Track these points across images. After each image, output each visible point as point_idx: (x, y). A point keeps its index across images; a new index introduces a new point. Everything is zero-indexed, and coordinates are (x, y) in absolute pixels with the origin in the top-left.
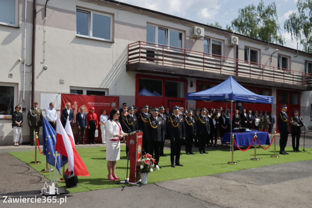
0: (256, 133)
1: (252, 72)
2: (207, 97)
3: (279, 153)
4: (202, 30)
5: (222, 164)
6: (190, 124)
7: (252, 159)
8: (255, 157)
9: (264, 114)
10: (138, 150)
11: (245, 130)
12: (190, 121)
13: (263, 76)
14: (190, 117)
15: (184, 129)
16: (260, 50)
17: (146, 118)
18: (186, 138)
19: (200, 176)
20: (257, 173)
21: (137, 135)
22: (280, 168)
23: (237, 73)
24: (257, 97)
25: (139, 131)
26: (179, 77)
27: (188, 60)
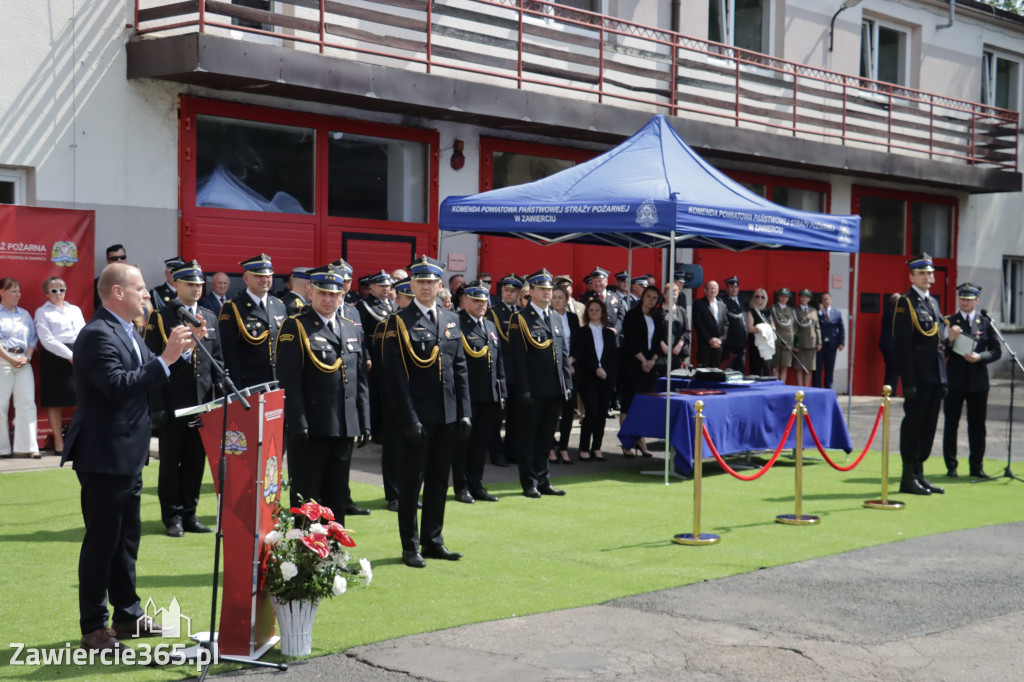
0: (802, 393)
1: (743, 101)
2: (543, 219)
3: (897, 487)
5: (647, 545)
6: (475, 353)
7: (780, 520)
8: (799, 506)
9: (794, 303)
10: (267, 482)
11: (723, 378)
12: (474, 337)
13: (795, 118)
14: (478, 318)
15: (465, 375)
17: (260, 320)
18: (471, 420)
19: (562, 609)
20: (827, 585)
21: (261, 406)
22: (927, 560)
23: (676, 103)
24: (789, 219)
25: (263, 391)
26: (396, 119)
27: (444, 30)
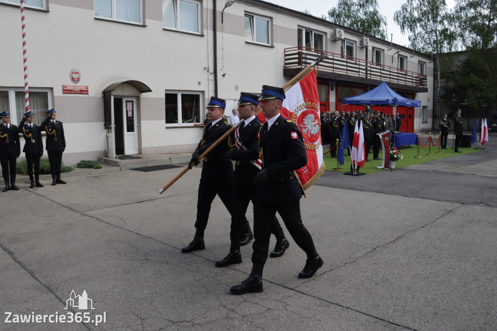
2: (367, 102)
4: (342, 31)
7: (427, 154)
16: (383, 50)
27: (336, 64)
